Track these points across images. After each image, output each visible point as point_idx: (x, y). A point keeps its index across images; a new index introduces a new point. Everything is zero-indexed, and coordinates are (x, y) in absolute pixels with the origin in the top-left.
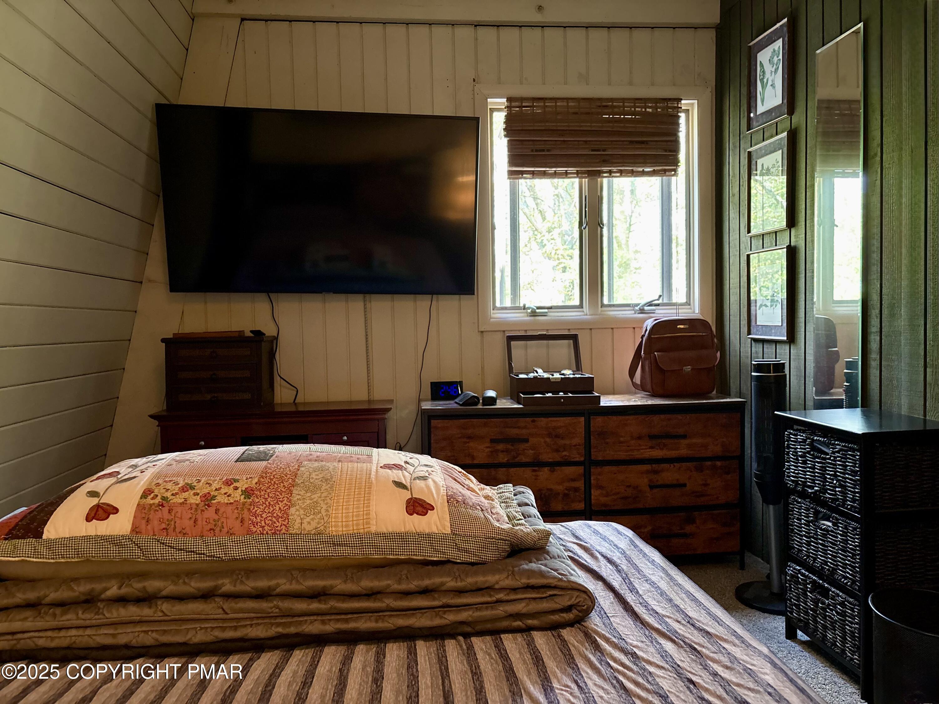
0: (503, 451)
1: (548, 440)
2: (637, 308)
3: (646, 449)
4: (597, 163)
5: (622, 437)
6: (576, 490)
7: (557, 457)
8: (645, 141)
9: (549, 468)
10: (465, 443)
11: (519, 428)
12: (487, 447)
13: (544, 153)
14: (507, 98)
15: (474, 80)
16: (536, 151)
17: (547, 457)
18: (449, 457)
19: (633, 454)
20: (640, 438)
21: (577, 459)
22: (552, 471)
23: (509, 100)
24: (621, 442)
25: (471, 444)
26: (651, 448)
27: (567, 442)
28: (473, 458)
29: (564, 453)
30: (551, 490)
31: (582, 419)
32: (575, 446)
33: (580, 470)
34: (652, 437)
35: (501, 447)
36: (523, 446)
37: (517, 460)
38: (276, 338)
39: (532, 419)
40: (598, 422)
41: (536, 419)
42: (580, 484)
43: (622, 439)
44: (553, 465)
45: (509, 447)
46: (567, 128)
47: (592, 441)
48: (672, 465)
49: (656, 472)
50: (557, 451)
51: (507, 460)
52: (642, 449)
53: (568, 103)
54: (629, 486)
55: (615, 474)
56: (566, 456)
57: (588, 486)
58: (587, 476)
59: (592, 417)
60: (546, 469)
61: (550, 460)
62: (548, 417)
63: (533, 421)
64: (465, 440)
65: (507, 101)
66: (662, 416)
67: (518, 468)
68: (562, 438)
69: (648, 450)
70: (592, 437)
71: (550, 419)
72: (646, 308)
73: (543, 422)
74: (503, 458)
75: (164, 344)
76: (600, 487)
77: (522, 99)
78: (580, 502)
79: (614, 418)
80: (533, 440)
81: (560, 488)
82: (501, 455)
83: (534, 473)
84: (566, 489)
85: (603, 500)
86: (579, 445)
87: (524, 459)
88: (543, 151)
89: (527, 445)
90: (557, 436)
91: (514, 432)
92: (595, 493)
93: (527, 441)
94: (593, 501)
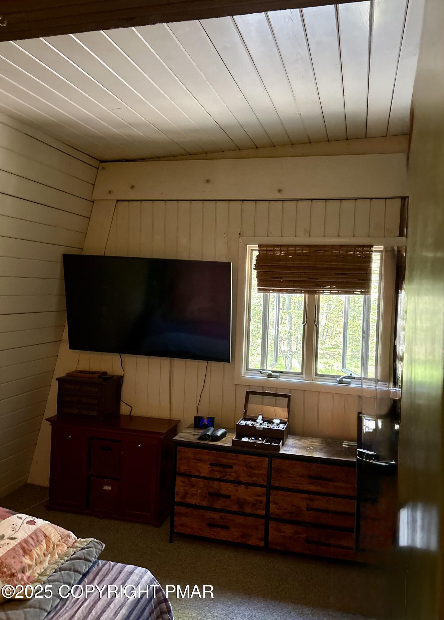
0: (217, 471)
1: (245, 468)
2: (338, 379)
3: (306, 484)
4: (313, 286)
5: (291, 474)
6: (261, 502)
7: (249, 480)
8: (346, 273)
9: (245, 486)
10: (196, 463)
11: (228, 458)
12: (208, 467)
13: (278, 279)
14: (258, 245)
15: (240, 234)
16: (273, 278)
17: (244, 479)
18: (186, 469)
19: (297, 486)
20: (302, 476)
21: (262, 484)
22: (247, 488)
23: (259, 246)
24: (291, 477)
25: (200, 464)
26: (310, 484)
27: (256, 472)
28: (200, 472)
29: (254, 478)
30: (245, 499)
31: (267, 459)
32: (261, 475)
33: (264, 490)
34: (310, 477)
35: (216, 468)
36: (229, 470)
37: (225, 478)
38: (122, 377)
39: (235, 454)
40: (276, 462)
41: (238, 455)
42: (263, 499)
43: (291, 475)
44: (247, 485)
45: (221, 469)
46: (292, 265)
47: (272, 473)
48: (323, 497)
49: (312, 500)
50: (250, 476)
51: (220, 477)
52: (304, 484)
53: (295, 248)
54: (294, 506)
55: (285, 496)
56: (255, 480)
57: (268, 501)
58: (268, 495)
59: (273, 459)
60: (243, 486)
61: (246, 481)
62: (246, 455)
63: (236, 456)
64: (195, 461)
65: (258, 246)
66: (318, 465)
67: (226, 483)
68: (254, 469)
69: (307, 485)
70: (272, 471)
71: (247, 456)
72: (344, 380)
73: (242, 457)
74: (217, 475)
75: (57, 381)
76: (276, 503)
77: (267, 246)
78: (263, 510)
79: (287, 461)
80: (236, 468)
81: (251, 499)
82: (216, 474)
83: (235, 488)
84: (254, 500)
85: (277, 511)
86: (264, 475)
87: (230, 478)
88: (278, 278)
89: (232, 470)
90: (251, 467)
91: (224, 461)
92: (272, 506)
93: (231, 467)
94: (270, 511)
